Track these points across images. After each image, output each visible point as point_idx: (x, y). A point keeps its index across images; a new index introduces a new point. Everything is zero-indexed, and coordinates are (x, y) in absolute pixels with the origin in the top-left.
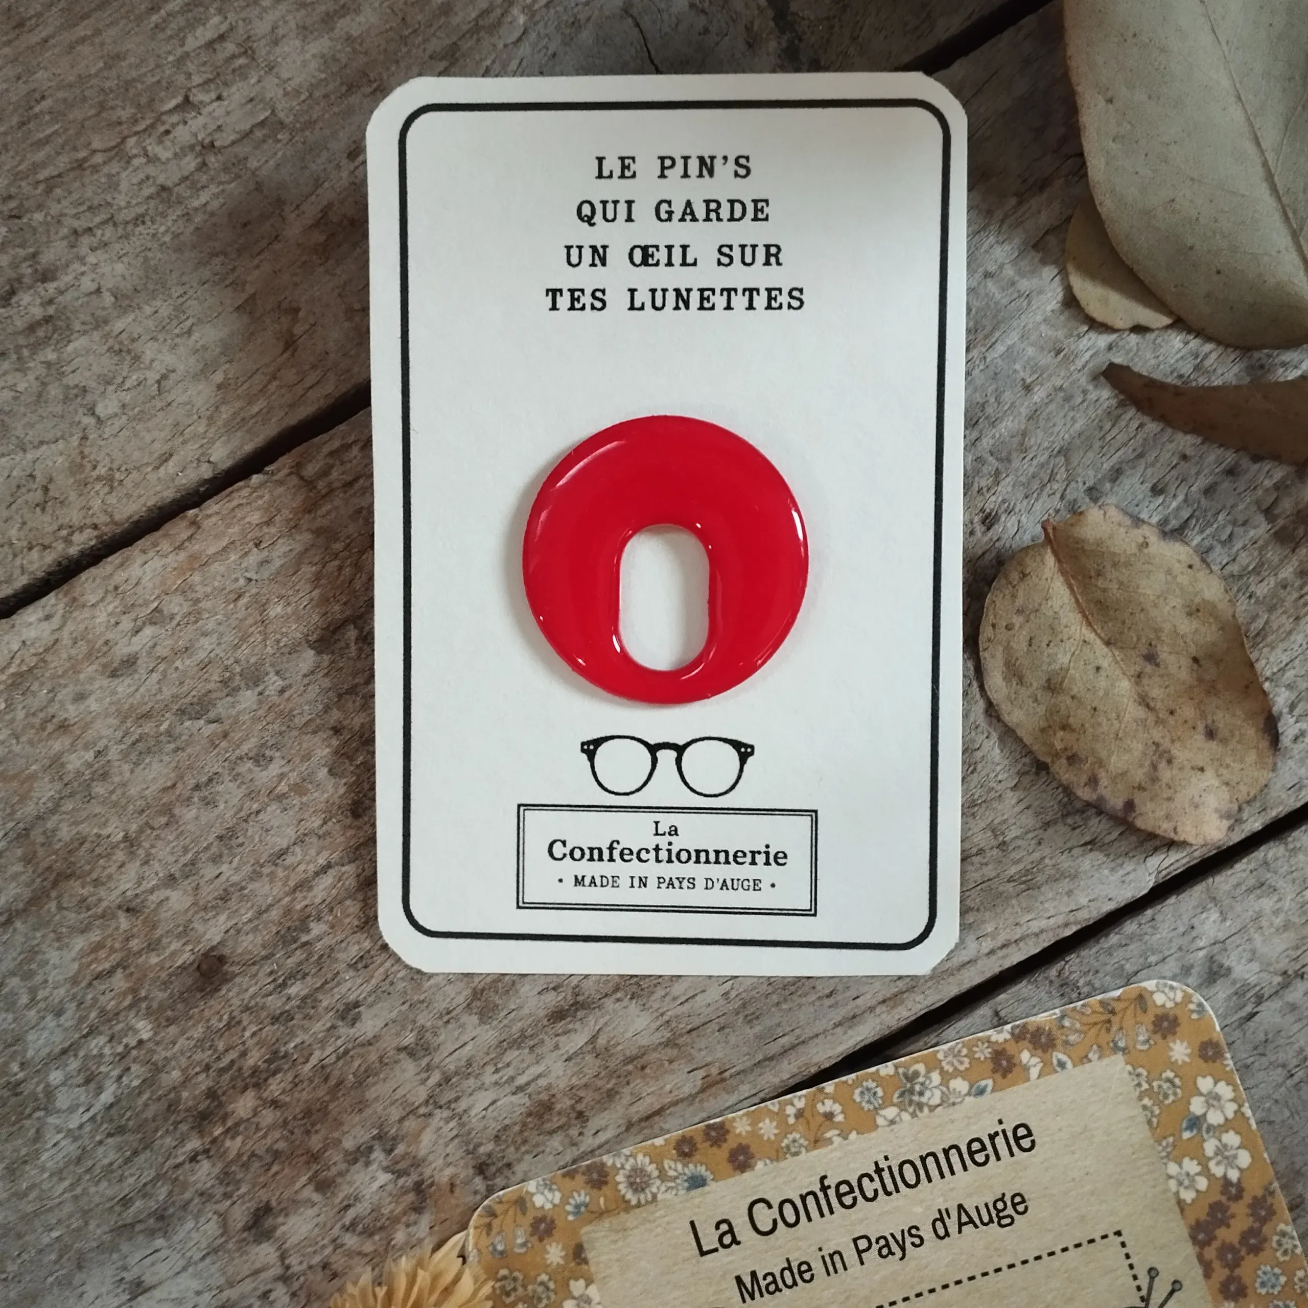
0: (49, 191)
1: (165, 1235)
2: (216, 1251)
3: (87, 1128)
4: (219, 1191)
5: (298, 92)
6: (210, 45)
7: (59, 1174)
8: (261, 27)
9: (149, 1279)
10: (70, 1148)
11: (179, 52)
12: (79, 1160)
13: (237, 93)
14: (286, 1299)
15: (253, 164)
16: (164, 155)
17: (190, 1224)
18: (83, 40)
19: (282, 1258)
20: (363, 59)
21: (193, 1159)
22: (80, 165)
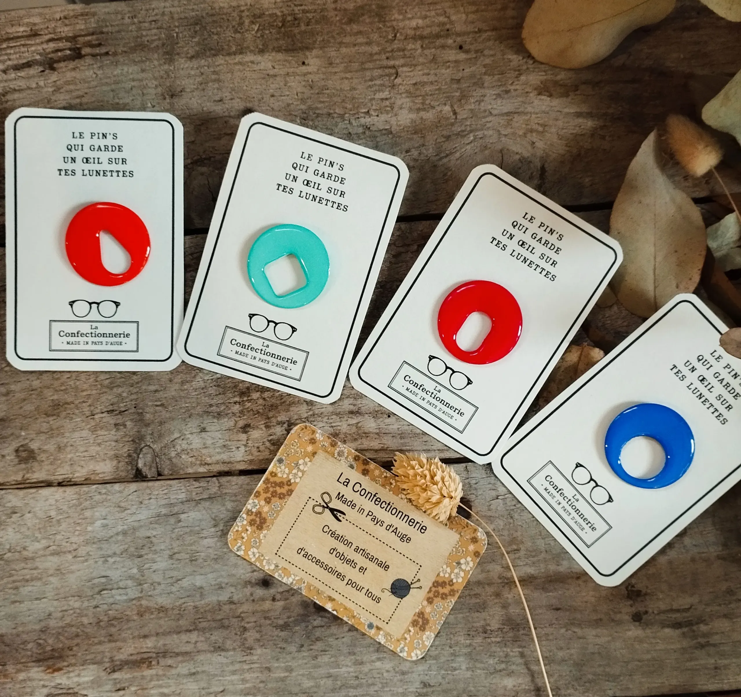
0: (317, 117)
1: (218, 419)
2: (230, 430)
3: (209, 381)
4: (238, 415)
5: (400, 126)
6: (382, 99)
7: (195, 390)
8: (399, 102)
9: (208, 429)
10: (202, 384)
11: (373, 97)
12: (203, 389)
13: (383, 117)
14: (243, 451)
15: (378, 139)
16: (354, 124)
17: (226, 420)
18: (347, 78)
19: (247, 440)
20: (423, 126)
21: (235, 403)
22: (329, 114)
